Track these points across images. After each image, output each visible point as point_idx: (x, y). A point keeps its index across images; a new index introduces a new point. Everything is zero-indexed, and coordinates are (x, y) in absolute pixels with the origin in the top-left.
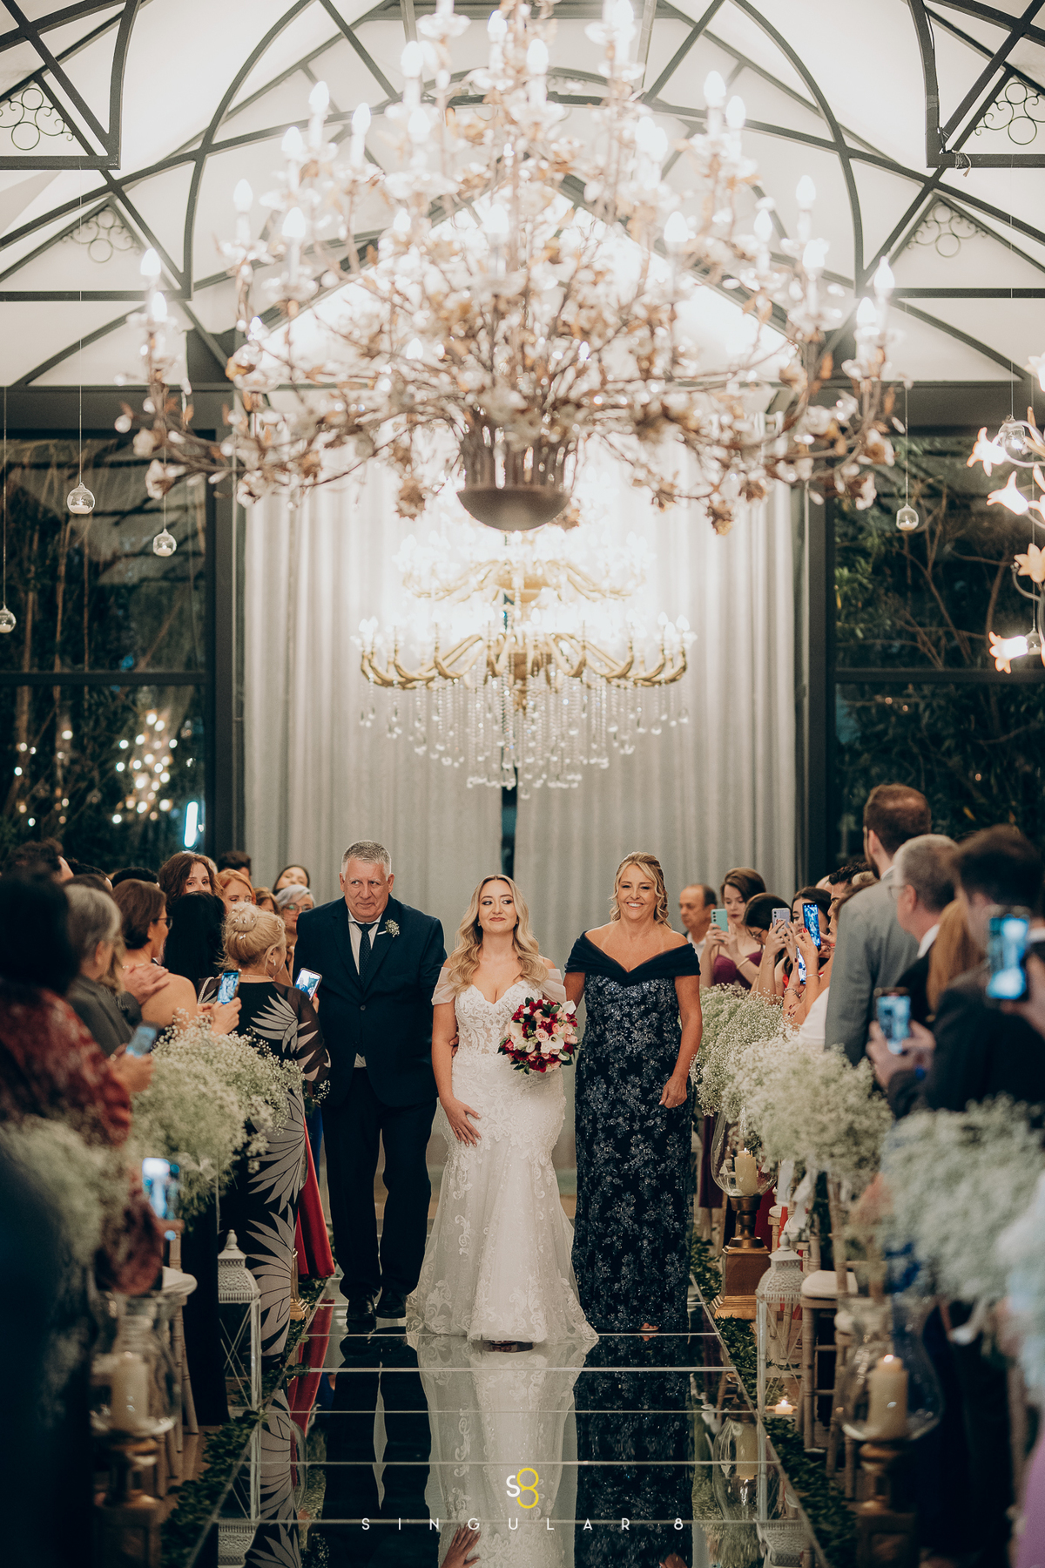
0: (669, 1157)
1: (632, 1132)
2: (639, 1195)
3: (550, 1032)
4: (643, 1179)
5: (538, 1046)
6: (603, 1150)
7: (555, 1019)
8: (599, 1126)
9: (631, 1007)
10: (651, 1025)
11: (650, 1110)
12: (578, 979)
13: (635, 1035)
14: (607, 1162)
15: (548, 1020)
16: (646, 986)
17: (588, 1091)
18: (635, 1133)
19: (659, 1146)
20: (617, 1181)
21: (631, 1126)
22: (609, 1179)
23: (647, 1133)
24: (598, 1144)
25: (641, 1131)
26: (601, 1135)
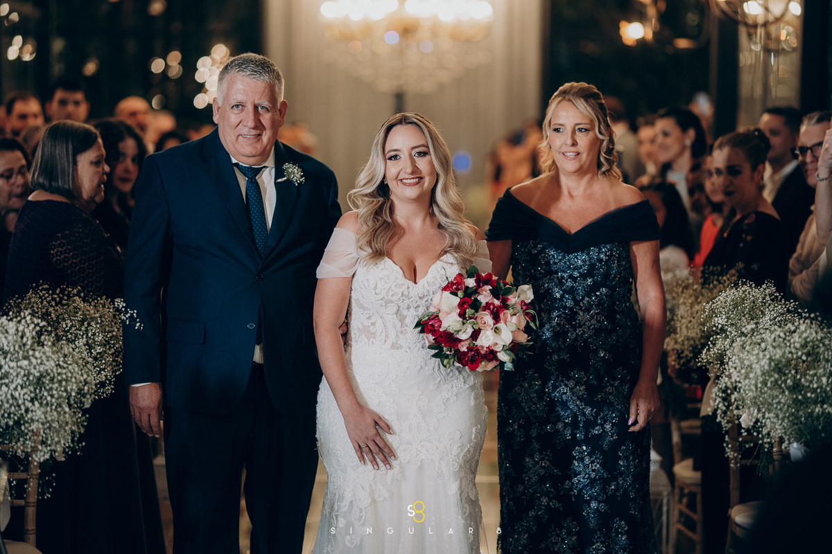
0: (621, 474)
1: (575, 442)
2: (582, 522)
3: (497, 319)
4: (589, 502)
5: (476, 334)
6: (537, 464)
7: (505, 306)
8: (534, 433)
9: (574, 279)
10: (600, 304)
11: (597, 414)
12: (505, 247)
13: (582, 316)
14: (542, 480)
15: (497, 302)
16: (593, 252)
17: (517, 389)
18: (579, 443)
19: (609, 462)
20: (554, 504)
21: (574, 435)
22: (544, 500)
23: (594, 443)
24: (532, 456)
25: (586, 441)
26: (536, 445)
